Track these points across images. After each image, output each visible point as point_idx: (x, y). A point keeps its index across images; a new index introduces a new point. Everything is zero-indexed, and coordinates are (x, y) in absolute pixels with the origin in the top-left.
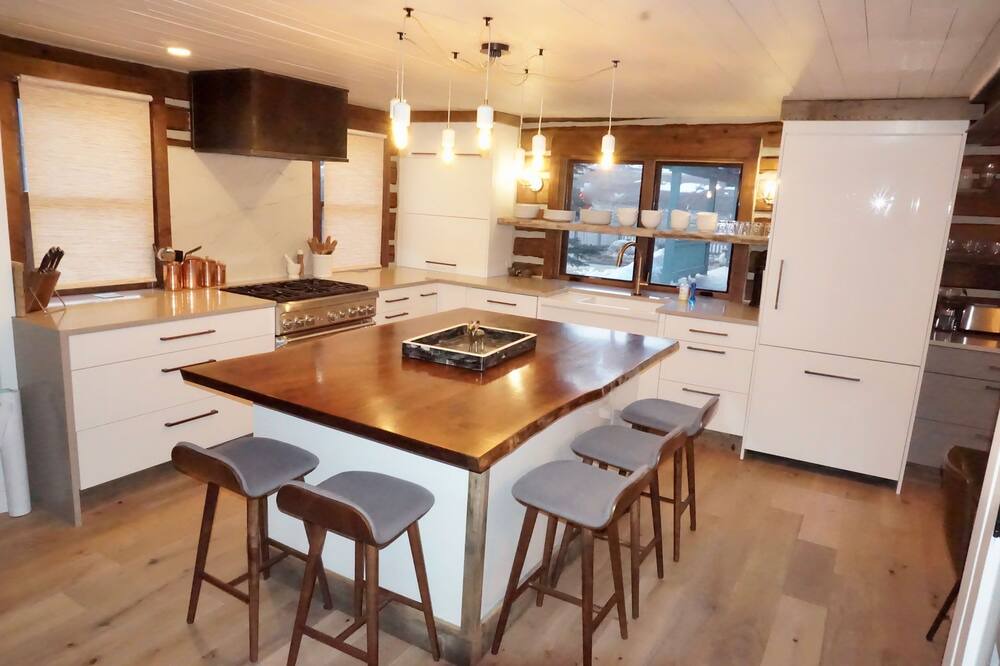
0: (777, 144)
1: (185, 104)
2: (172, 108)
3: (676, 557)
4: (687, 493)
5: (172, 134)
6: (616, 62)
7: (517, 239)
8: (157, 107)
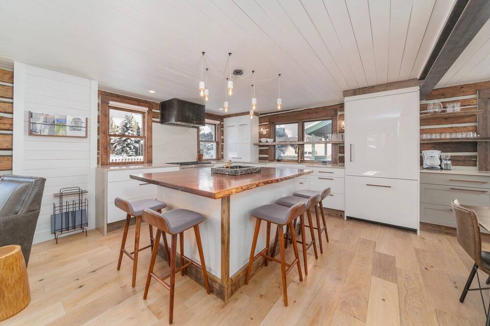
0: (343, 110)
1: (159, 111)
2: (154, 112)
3: (322, 252)
4: (323, 226)
5: (154, 119)
6: (280, 75)
7: (260, 150)
8: (150, 111)
